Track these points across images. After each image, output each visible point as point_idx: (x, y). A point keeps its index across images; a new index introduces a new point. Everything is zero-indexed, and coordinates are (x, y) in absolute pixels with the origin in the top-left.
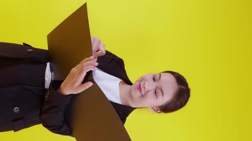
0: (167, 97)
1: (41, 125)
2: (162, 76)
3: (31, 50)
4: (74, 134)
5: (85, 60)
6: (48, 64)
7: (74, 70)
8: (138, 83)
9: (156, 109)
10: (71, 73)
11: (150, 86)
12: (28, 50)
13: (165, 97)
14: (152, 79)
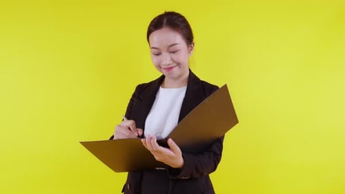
2: (154, 46)
4: (220, 136)
5: (146, 147)
8: (163, 70)
10: (162, 161)
11: (166, 59)
12: (128, 188)
13: (177, 42)
14: (158, 57)
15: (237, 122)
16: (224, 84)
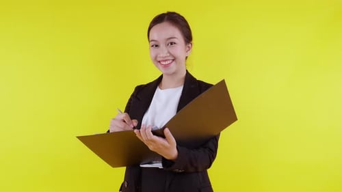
0: (176, 33)
1: (208, 170)
2: (153, 39)
3: (126, 183)
4: (216, 134)
5: (140, 138)
6: (141, 166)
7: (151, 148)
9: (187, 49)
10: (155, 151)
12: (126, 186)
15: (235, 119)
16: (222, 79)
